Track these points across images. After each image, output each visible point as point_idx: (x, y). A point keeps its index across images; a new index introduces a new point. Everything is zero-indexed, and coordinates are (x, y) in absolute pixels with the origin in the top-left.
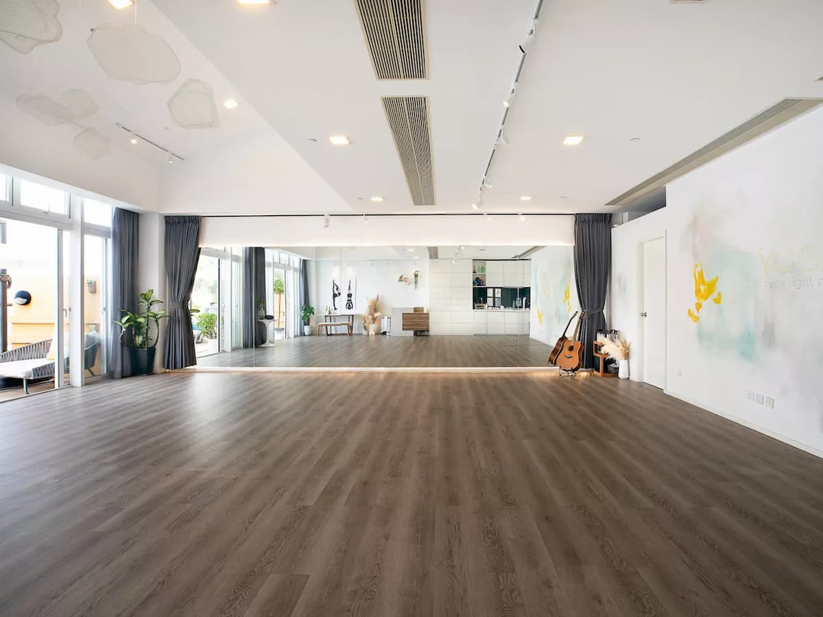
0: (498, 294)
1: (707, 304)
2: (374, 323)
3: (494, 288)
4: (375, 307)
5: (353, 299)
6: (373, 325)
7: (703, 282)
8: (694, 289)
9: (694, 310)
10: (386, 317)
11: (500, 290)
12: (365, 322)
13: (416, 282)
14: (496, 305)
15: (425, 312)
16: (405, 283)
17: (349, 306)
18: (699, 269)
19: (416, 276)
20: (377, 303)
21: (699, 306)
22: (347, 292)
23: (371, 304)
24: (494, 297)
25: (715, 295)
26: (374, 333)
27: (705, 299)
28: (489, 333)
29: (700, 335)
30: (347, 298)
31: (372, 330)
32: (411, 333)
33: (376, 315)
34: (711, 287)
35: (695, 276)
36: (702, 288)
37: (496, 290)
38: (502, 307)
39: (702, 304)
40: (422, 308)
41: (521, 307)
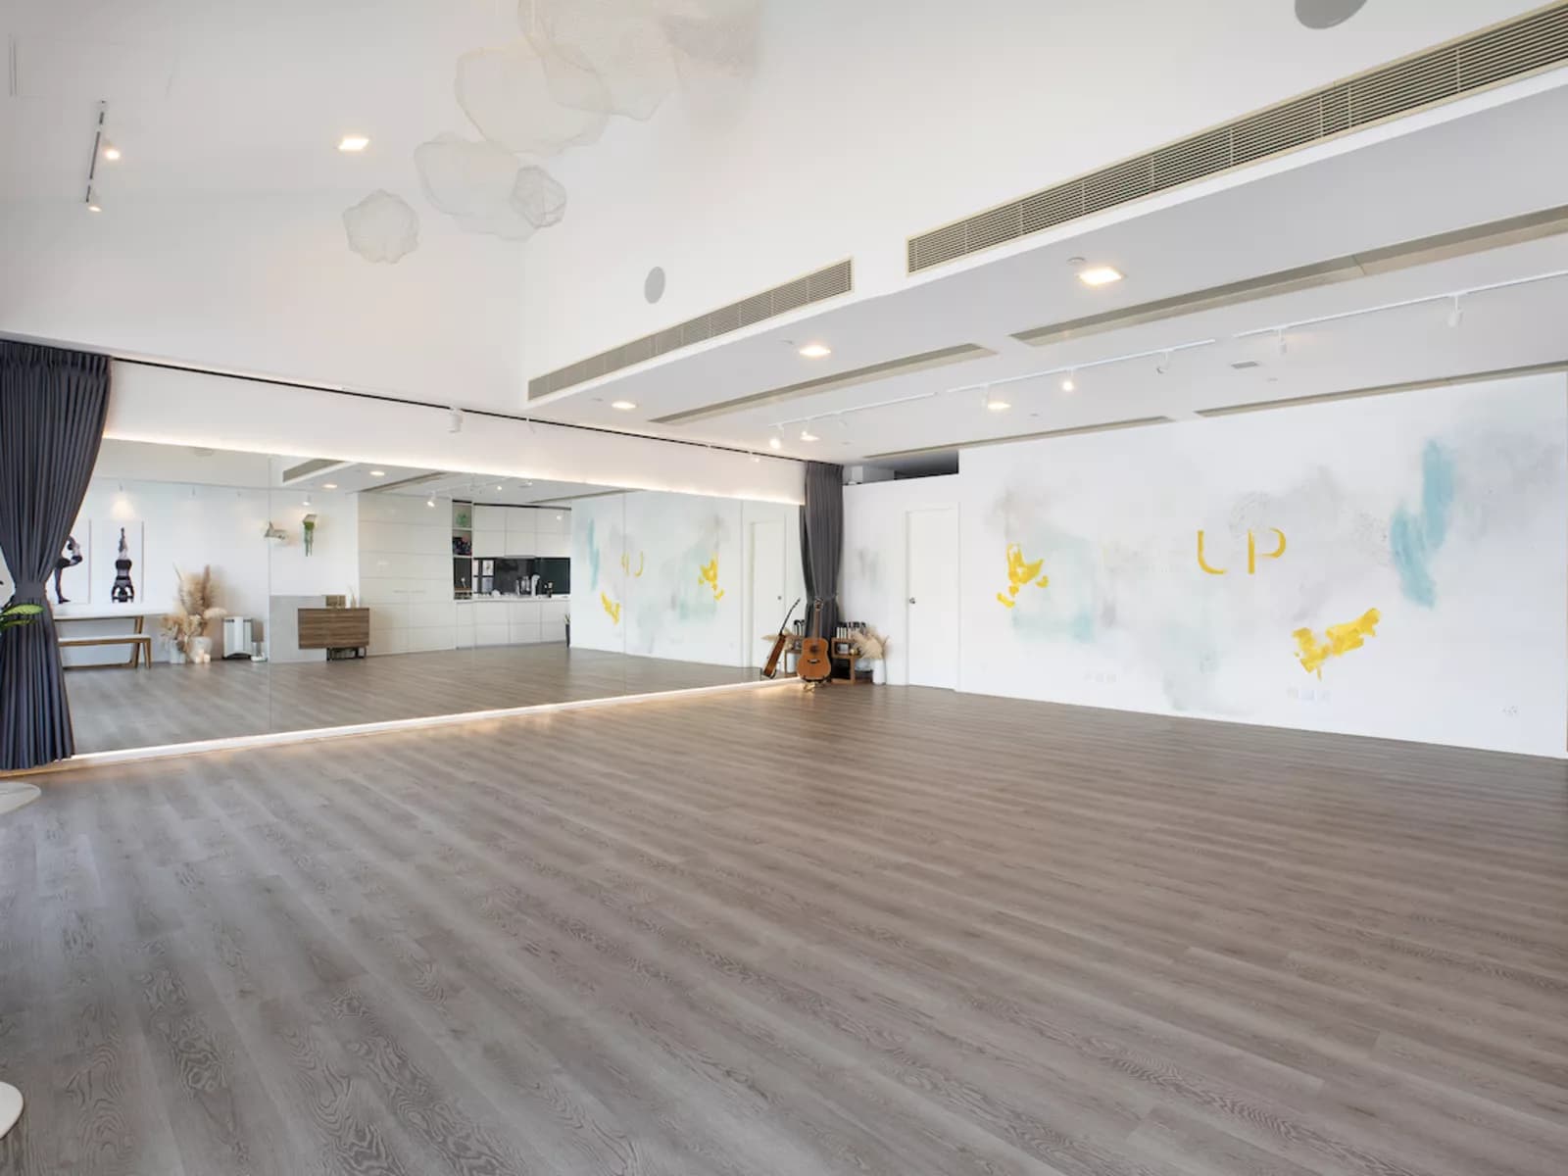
0: (488, 569)
1: (1027, 589)
2: (201, 635)
3: (481, 560)
4: (204, 595)
5: (134, 574)
6: (200, 639)
7: (1021, 565)
8: (1007, 571)
9: (1006, 594)
10: (238, 621)
11: (491, 563)
12: (180, 631)
13: (308, 542)
14: (484, 590)
15: (348, 606)
16: (278, 540)
17: (123, 590)
18: (1015, 549)
19: (309, 526)
20: (208, 586)
21: (1013, 591)
22: (116, 556)
23: (187, 587)
24: (480, 576)
25: (1039, 578)
26: (207, 658)
27: (1025, 582)
28: (480, 642)
29: (1016, 621)
30: (114, 573)
31: (201, 651)
32: (321, 655)
33: (209, 613)
34: (1033, 570)
35: (1009, 558)
36: (1020, 571)
37: (485, 563)
38: (496, 593)
39: (1020, 588)
40: (342, 599)
41: (529, 593)
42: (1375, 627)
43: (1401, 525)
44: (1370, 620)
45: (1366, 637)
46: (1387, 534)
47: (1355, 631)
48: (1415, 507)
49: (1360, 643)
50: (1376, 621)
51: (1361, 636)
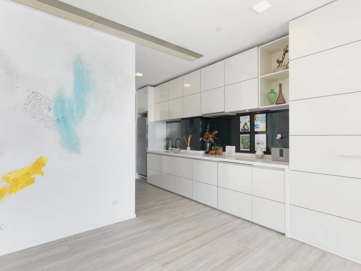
42: (43, 169)
43: (60, 101)
44: (39, 165)
45: (37, 177)
46: (52, 106)
47: (28, 174)
48: (69, 93)
49: (32, 181)
50: (44, 165)
51: (32, 177)
